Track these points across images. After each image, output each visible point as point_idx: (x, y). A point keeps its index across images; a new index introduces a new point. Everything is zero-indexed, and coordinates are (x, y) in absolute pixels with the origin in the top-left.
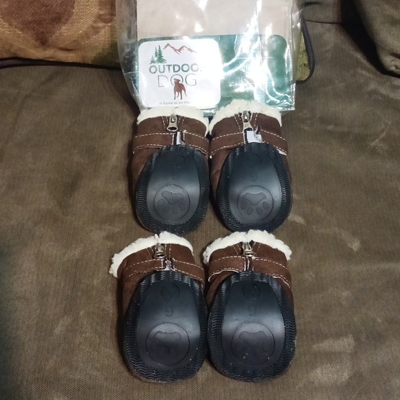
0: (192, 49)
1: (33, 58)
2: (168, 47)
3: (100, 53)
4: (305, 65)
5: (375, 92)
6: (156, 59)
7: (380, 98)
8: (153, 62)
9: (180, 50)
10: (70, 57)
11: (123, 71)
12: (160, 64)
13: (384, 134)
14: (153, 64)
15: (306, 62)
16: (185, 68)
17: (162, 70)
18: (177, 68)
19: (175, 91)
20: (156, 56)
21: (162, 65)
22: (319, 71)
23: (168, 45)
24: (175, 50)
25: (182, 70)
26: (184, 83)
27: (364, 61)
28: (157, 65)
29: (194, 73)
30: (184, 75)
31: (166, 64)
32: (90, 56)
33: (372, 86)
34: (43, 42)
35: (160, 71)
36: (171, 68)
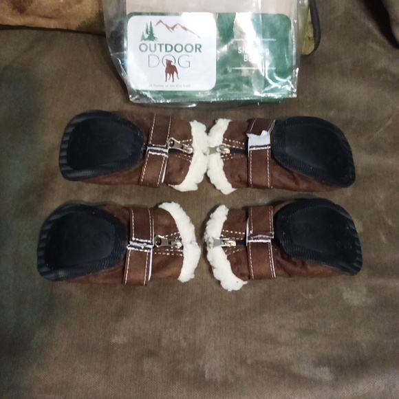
0: (186, 27)
1: (11, 24)
2: (161, 23)
3: (84, 22)
4: (309, 38)
5: (384, 71)
6: (146, 36)
7: (389, 78)
8: (143, 38)
9: (173, 28)
10: (52, 24)
11: (110, 50)
12: (151, 42)
13: (390, 121)
14: (143, 42)
15: (311, 35)
16: (179, 48)
17: (153, 49)
18: (169, 48)
19: (167, 72)
20: (147, 32)
21: (152, 43)
22: (325, 44)
23: (161, 21)
24: (168, 27)
25: (175, 50)
26: (177, 65)
27: (376, 32)
28: (148, 43)
29: (189, 54)
30: (177, 55)
31: (157, 43)
32: (74, 24)
33: (383, 63)
34: (22, 11)
35: (151, 51)
36: (163, 47)
